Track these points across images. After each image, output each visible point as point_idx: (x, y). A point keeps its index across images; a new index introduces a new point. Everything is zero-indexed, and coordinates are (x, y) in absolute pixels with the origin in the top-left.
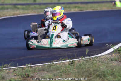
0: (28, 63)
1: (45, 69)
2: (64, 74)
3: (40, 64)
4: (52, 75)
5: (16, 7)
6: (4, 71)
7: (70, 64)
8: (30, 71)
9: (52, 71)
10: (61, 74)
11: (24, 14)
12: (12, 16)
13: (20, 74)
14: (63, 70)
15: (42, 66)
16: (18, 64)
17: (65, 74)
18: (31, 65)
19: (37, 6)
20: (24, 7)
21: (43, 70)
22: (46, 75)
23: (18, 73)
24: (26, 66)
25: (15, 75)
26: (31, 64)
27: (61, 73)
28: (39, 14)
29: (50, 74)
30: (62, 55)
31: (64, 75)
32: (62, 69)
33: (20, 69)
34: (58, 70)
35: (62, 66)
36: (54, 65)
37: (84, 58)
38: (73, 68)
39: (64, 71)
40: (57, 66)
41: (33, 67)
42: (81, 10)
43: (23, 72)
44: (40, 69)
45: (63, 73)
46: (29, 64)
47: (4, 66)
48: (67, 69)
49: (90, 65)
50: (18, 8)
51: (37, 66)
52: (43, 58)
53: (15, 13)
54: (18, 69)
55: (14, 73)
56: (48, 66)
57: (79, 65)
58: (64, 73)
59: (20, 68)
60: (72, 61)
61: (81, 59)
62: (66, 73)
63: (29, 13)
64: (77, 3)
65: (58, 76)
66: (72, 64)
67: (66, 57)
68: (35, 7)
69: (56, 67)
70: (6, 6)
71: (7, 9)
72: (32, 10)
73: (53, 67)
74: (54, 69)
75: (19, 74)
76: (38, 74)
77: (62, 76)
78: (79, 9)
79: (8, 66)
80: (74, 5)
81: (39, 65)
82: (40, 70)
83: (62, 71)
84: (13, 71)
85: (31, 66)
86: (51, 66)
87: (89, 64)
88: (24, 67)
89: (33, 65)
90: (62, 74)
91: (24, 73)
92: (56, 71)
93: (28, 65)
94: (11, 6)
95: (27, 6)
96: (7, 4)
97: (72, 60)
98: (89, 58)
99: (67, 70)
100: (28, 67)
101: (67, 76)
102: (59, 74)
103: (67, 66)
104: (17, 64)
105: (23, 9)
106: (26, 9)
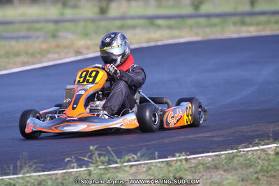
1: (219, 164)
2: (264, 175)
3: (208, 152)
4: (235, 177)
5: (153, 24)
6: (127, 169)
9: (236, 169)
10: (256, 175)
12: (145, 45)
14: (262, 166)
15: (214, 158)
16: (156, 153)
17: (267, 177)
20: (172, 22)
21: (216, 167)
22: (221, 177)
23: (157, 174)
24: (175, 159)
26: (188, 153)
27: (256, 173)
29: (232, 175)
30: (259, 133)
31: (265, 178)
32: (259, 163)
33: (163, 165)
35: (259, 158)
36: (241, 156)
39: (265, 168)
40: (249, 157)
43: (169, 171)
44: (208, 165)
45: (261, 174)
46: (181, 153)
47: (127, 158)
48: (272, 164)
50: (159, 27)
52: (216, 139)
54: (158, 165)
55: (149, 175)
56: (226, 158)
58: (265, 173)
59: (162, 162)
62: (269, 174)
65: (251, 179)
67: (268, 138)
70: (130, 22)
71: (134, 27)
73: (238, 161)
74: (241, 164)
75: (160, 177)
76: (203, 175)
77: (260, 180)
79: (133, 158)
82: (208, 168)
83: (259, 168)
84: (147, 171)
85: (188, 157)
86: (234, 157)
90: (260, 177)
91: (171, 175)
92: (247, 168)
93: (179, 156)
94: (142, 22)
96: (132, 18)
99: (272, 166)
100: (181, 160)
101: (272, 180)
102: (252, 175)
103: (271, 157)
105: (170, 27)
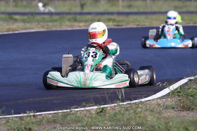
0: (30, 110)
7: (98, 113)
8: (32, 123)
11: (26, 29)
13: (17, 128)
18: (35, 112)
19: (47, 17)
25: (9, 129)
28: (49, 30)
34: (79, 122)
37: (121, 104)
38: (103, 119)
41: (39, 117)
42: (118, 26)
49: (132, 115)
51: (45, 114)
53: (10, 28)
57: (114, 114)
60: (103, 109)
61: (116, 104)
63: (33, 29)
64: (112, 14)
66: (102, 113)
68: (43, 18)
69: (76, 117)
72: (38, 24)
78: (115, 24)
80: (106, 17)
81: (48, 114)
87: (129, 114)
88: (22, 116)
89: (38, 114)
95: (30, 16)
97: (102, 106)
98: (130, 104)
104: (11, 111)
106: (29, 22)
